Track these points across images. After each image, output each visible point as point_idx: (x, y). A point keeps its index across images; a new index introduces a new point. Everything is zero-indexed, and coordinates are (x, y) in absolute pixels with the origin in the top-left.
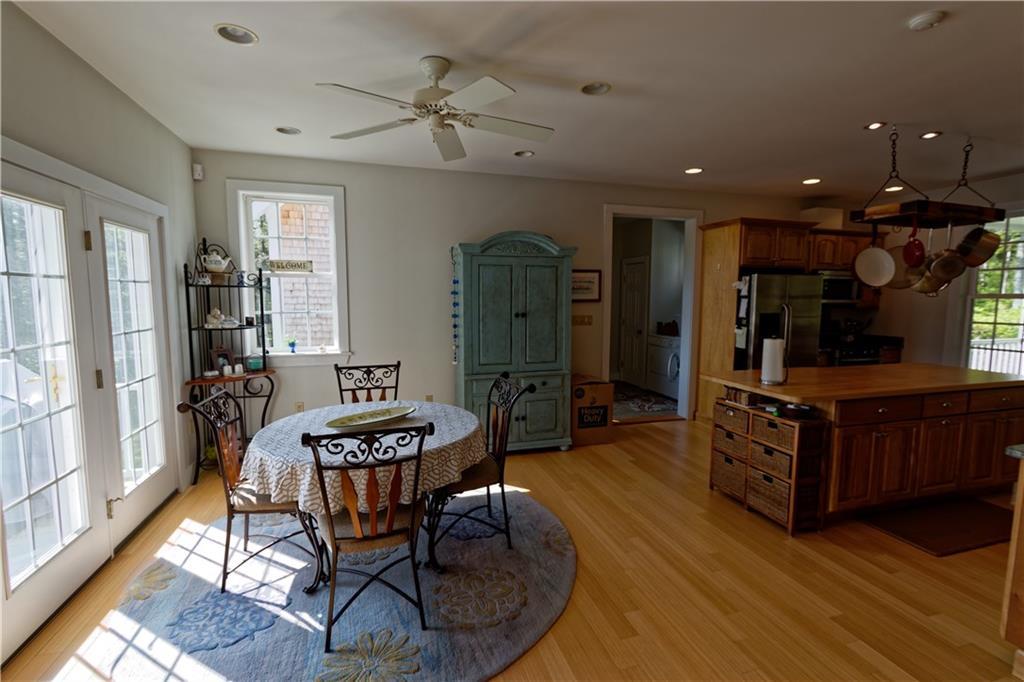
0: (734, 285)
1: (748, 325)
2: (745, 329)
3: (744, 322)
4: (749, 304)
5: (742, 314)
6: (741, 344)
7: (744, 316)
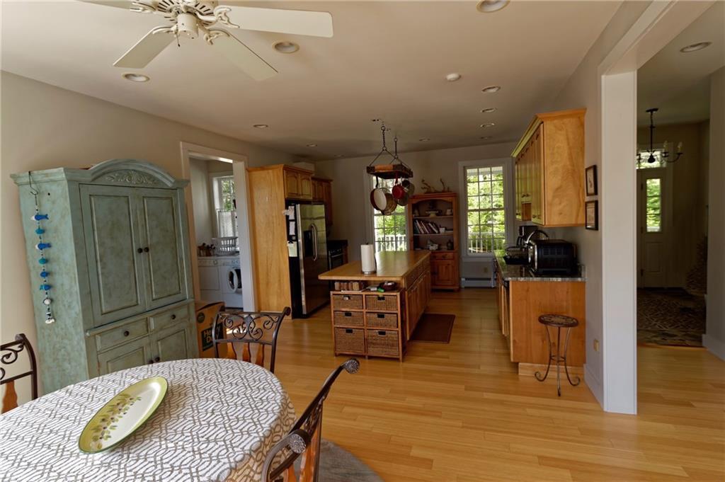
0: (283, 212)
1: (297, 240)
2: (295, 243)
3: (294, 238)
4: (296, 225)
5: (292, 232)
6: (293, 254)
7: (294, 234)
